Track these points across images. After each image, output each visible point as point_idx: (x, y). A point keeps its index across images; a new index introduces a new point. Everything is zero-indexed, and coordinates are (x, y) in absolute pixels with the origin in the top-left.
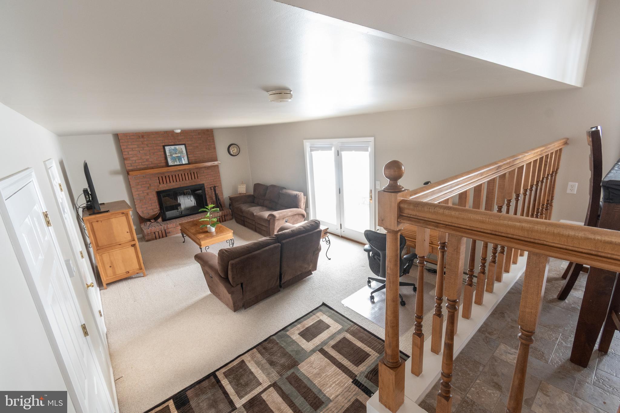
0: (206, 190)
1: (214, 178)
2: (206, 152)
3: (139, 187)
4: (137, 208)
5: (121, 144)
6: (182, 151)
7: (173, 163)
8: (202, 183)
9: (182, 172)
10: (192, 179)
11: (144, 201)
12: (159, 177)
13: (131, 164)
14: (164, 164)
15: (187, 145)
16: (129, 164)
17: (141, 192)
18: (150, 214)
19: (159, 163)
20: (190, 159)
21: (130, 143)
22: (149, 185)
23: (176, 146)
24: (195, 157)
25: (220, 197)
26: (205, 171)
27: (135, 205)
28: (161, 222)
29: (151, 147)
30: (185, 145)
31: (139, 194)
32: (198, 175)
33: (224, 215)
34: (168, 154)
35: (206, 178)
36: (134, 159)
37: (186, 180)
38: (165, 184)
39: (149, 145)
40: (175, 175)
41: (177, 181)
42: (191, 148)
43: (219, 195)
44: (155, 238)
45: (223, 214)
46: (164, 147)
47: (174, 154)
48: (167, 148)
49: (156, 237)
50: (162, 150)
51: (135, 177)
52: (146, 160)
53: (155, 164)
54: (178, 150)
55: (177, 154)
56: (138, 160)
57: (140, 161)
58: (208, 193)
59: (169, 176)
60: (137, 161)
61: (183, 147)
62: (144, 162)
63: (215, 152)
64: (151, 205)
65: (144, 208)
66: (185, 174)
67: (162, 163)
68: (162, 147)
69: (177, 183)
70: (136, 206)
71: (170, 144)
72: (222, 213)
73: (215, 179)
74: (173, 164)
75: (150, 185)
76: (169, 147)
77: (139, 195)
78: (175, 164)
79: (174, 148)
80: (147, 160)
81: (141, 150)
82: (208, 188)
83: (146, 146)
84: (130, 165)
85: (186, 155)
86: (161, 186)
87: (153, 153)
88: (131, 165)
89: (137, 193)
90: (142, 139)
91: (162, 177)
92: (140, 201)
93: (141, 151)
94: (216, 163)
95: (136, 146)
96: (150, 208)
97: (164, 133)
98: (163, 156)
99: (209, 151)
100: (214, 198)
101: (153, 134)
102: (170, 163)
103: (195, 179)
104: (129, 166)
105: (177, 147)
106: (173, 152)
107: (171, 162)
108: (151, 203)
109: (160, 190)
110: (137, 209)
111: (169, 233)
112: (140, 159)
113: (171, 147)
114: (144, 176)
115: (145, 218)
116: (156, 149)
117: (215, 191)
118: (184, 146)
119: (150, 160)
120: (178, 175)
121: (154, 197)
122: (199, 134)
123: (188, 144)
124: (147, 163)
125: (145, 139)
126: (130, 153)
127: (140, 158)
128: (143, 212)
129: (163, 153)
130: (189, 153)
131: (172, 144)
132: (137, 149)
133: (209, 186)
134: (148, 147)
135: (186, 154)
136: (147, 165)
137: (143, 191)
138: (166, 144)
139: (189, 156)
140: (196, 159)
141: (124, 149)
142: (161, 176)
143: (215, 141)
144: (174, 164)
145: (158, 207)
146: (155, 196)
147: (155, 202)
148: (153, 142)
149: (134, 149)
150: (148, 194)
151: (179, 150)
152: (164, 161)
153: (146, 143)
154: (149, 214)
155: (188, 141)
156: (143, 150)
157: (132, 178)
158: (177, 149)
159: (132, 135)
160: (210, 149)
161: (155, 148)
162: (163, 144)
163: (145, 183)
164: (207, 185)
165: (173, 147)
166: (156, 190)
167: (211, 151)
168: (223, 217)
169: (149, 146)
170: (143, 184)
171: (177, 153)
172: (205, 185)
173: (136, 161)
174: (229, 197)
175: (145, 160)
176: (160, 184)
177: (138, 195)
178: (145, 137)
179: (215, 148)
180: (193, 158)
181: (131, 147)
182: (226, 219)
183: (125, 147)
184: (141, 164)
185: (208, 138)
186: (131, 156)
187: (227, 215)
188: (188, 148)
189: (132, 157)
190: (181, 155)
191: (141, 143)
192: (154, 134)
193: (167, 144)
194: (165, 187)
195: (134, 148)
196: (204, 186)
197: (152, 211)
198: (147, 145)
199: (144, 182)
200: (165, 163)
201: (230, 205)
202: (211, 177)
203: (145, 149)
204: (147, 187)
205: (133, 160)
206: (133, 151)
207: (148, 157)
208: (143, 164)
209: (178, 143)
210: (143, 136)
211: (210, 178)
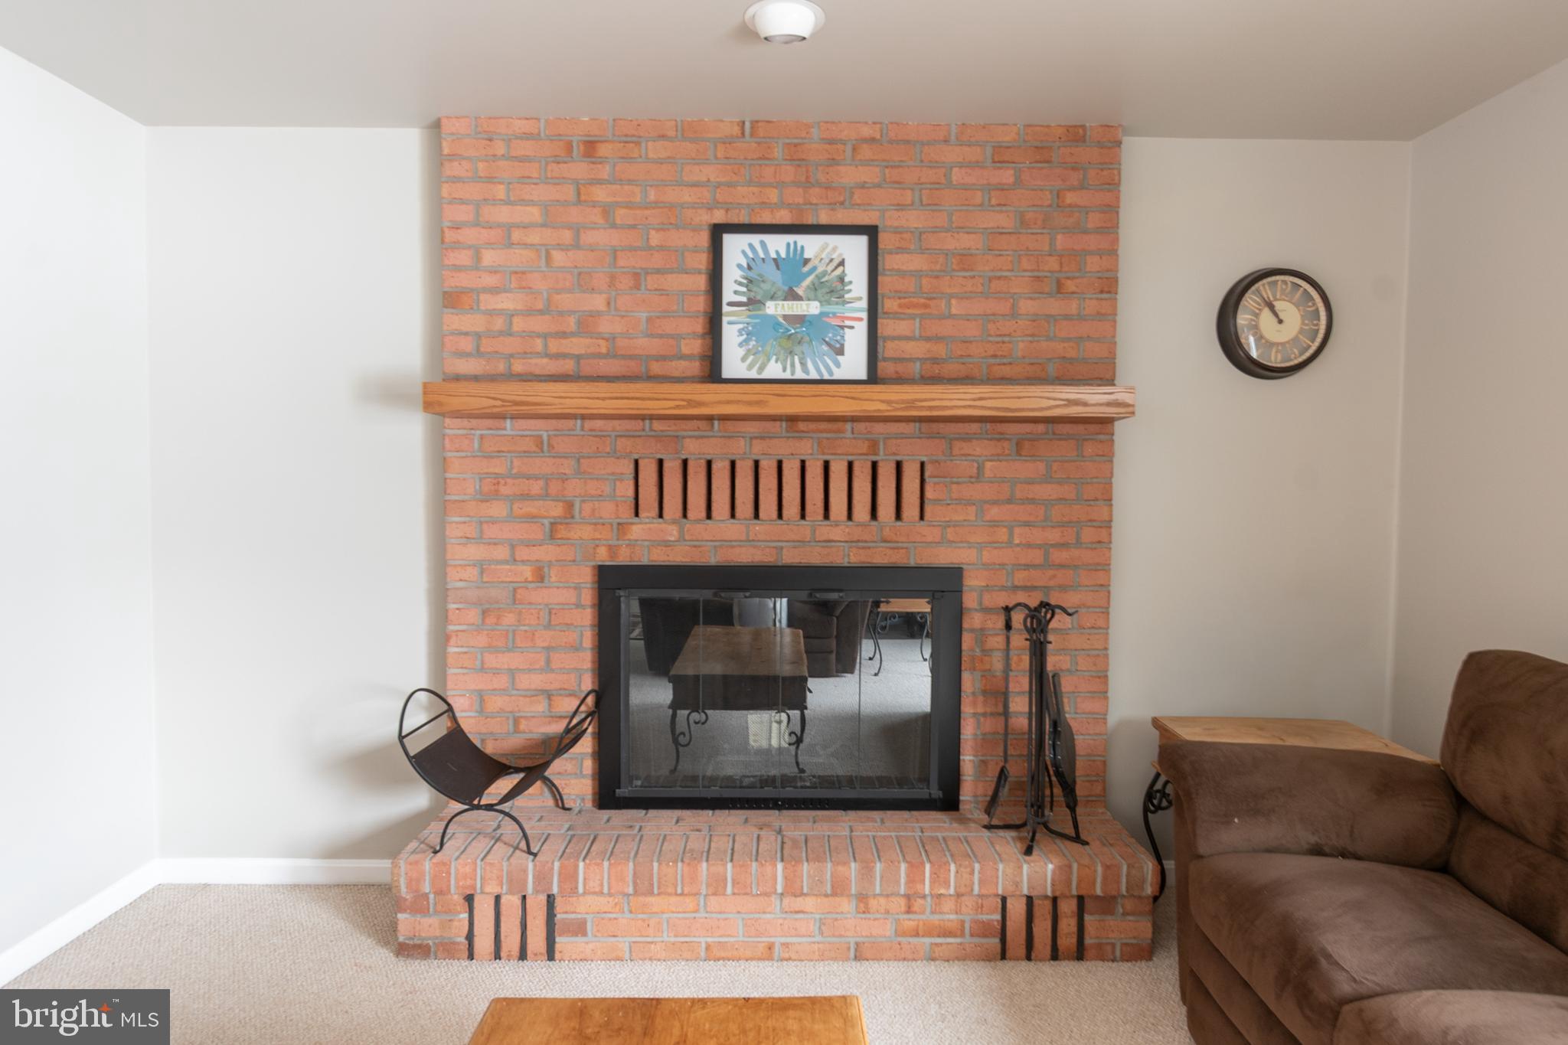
0: (965, 625)
1: (1054, 536)
2: (1027, 306)
3: (498, 509)
4: (450, 661)
5: (445, 192)
6: (841, 279)
7: (750, 368)
8: (944, 557)
9: (807, 448)
10: (874, 513)
11: (509, 619)
12: (636, 462)
13: (478, 336)
14: (695, 368)
15: (885, 241)
16: (466, 334)
17: (501, 552)
18: (523, 726)
19: (663, 358)
20: (887, 349)
21: (500, 191)
22: (557, 510)
23: (802, 240)
24: (938, 339)
25: (1075, 711)
26: (988, 465)
27: (447, 638)
28: (589, 805)
29: (633, 227)
30: (872, 232)
31: (482, 566)
32: (929, 494)
33: (1081, 899)
34: (730, 290)
35: (995, 524)
36: (506, 302)
37: (826, 516)
38: (674, 522)
39: (622, 211)
40: (757, 463)
41: (757, 516)
42: (915, 262)
43: (1067, 685)
44: (462, 939)
45: (1074, 892)
46: (718, 231)
47: (772, 298)
48: (735, 247)
49: (470, 937)
50: (702, 261)
51: (482, 437)
52: (580, 323)
53: (631, 357)
54: (815, 268)
55: (797, 298)
56: (529, 312)
57: (539, 324)
58: (986, 652)
59: (709, 463)
60: (518, 324)
61: (854, 250)
62: (563, 335)
63: (1108, 317)
64: (548, 661)
65: (496, 672)
66: (826, 466)
67: (682, 357)
68: (704, 239)
69: (757, 527)
70: (452, 650)
71: (766, 218)
72: (1065, 870)
73: (1063, 546)
74: (753, 374)
75: (570, 506)
76: (755, 239)
77: (482, 573)
78: (765, 375)
79: (783, 255)
80: (586, 324)
81: (560, 247)
82: (986, 610)
83: (600, 220)
84: (467, 344)
85: (864, 315)
86: (638, 530)
87: (636, 276)
88: (478, 350)
89: (475, 552)
90: (579, 169)
91: (661, 462)
92: (485, 613)
93: (558, 257)
94: (1093, 399)
95: (534, 214)
96: (537, 681)
97: (736, 130)
98: (700, 304)
99: (1054, 306)
100: (1020, 705)
101: (663, 137)
102: (735, 362)
103: (898, 516)
104: (462, 354)
105: (812, 245)
106: (775, 277)
107: (741, 352)
108: (548, 649)
109: (624, 558)
110: (451, 671)
111: (579, 929)
112: (541, 312)
113: (763, 244)
114: (540, 437)
115: (489, 749)
116: (661, 248)
117: (1039, 651)
118: (861, 242)
119: (606, 327)
120: (780, 464)
121: (578, 605)
122: (1001, 156)
123: (898, 231)
124: (578, 345)
125: (605, 172)
126: (489, 258)
127: (540, 306)
128: (482, 701)
129: (701, 282)
130: (888, 304)
131: (784, 217)
132: (534, 237)
133: (1004, 599)
134: (614, 226)
135: (864, 304)
136: (578, 358)
137: (513, 547)
138: (734, 219)
139: (886, 327)
140: (935, 361)
141: (456, 227)
142: (659, 456)
143: (1122, 232)
144: (761, 369)
145: (588, 683)
146: (588, 596)
147: (576, 648)
148: (652, 196)
149: (516, 236)
150: (540, 576)
151: (820, 269)
152: (695, 346)
153: (601, 194)
154: (516, 721)
155: (901, 207)
156: (576, 246)
157: (465, 436)
158: (806, 261)
159: (528, 136)
160: (1070, 286)
161: (655, 239)
162: (719, 217)
163: (536, 487)
164: (987, 588)
165: (777, 244)
166: (603, 557)
167: (1073, 307)
168: (1068, 907)
169: (618, 222)
170: (526, 497)
171: (800, 291)
172: (972, 582)
173: (515, 320)
174: (1156, 723)
175: (571, 323)
176: (637, 515)
177: (476, 571)
178: (603, 150)
179: (1109, 285)
180: (915, 349)
181: (503, 214)
182: (1088, 941)
183: (463, 214)
184: (539, 344)
185: (1070, 198)
186: (490, 280)
187: (1108, 904)
188: (887, 262)
189: (495, 291)
190: (827, 309)
191: (569, 192)
192: (671, 133)
193: (744, 218)
194: (666, 544)
195: (518, 226)
196: (959, 592)
197: (541, 706)
198: (607, 211)
199: (537, 478)
200: (703, 357)
201: (1153, 799)
202: (1027, 524)
203: (589, 238)
204: (546, 522)
205: (500, 312)
206: (511, 245)
207: (598, 302)
208: (554, 346)
209: (824, 219)
210: (590, 147)
211: (1017, 530)
